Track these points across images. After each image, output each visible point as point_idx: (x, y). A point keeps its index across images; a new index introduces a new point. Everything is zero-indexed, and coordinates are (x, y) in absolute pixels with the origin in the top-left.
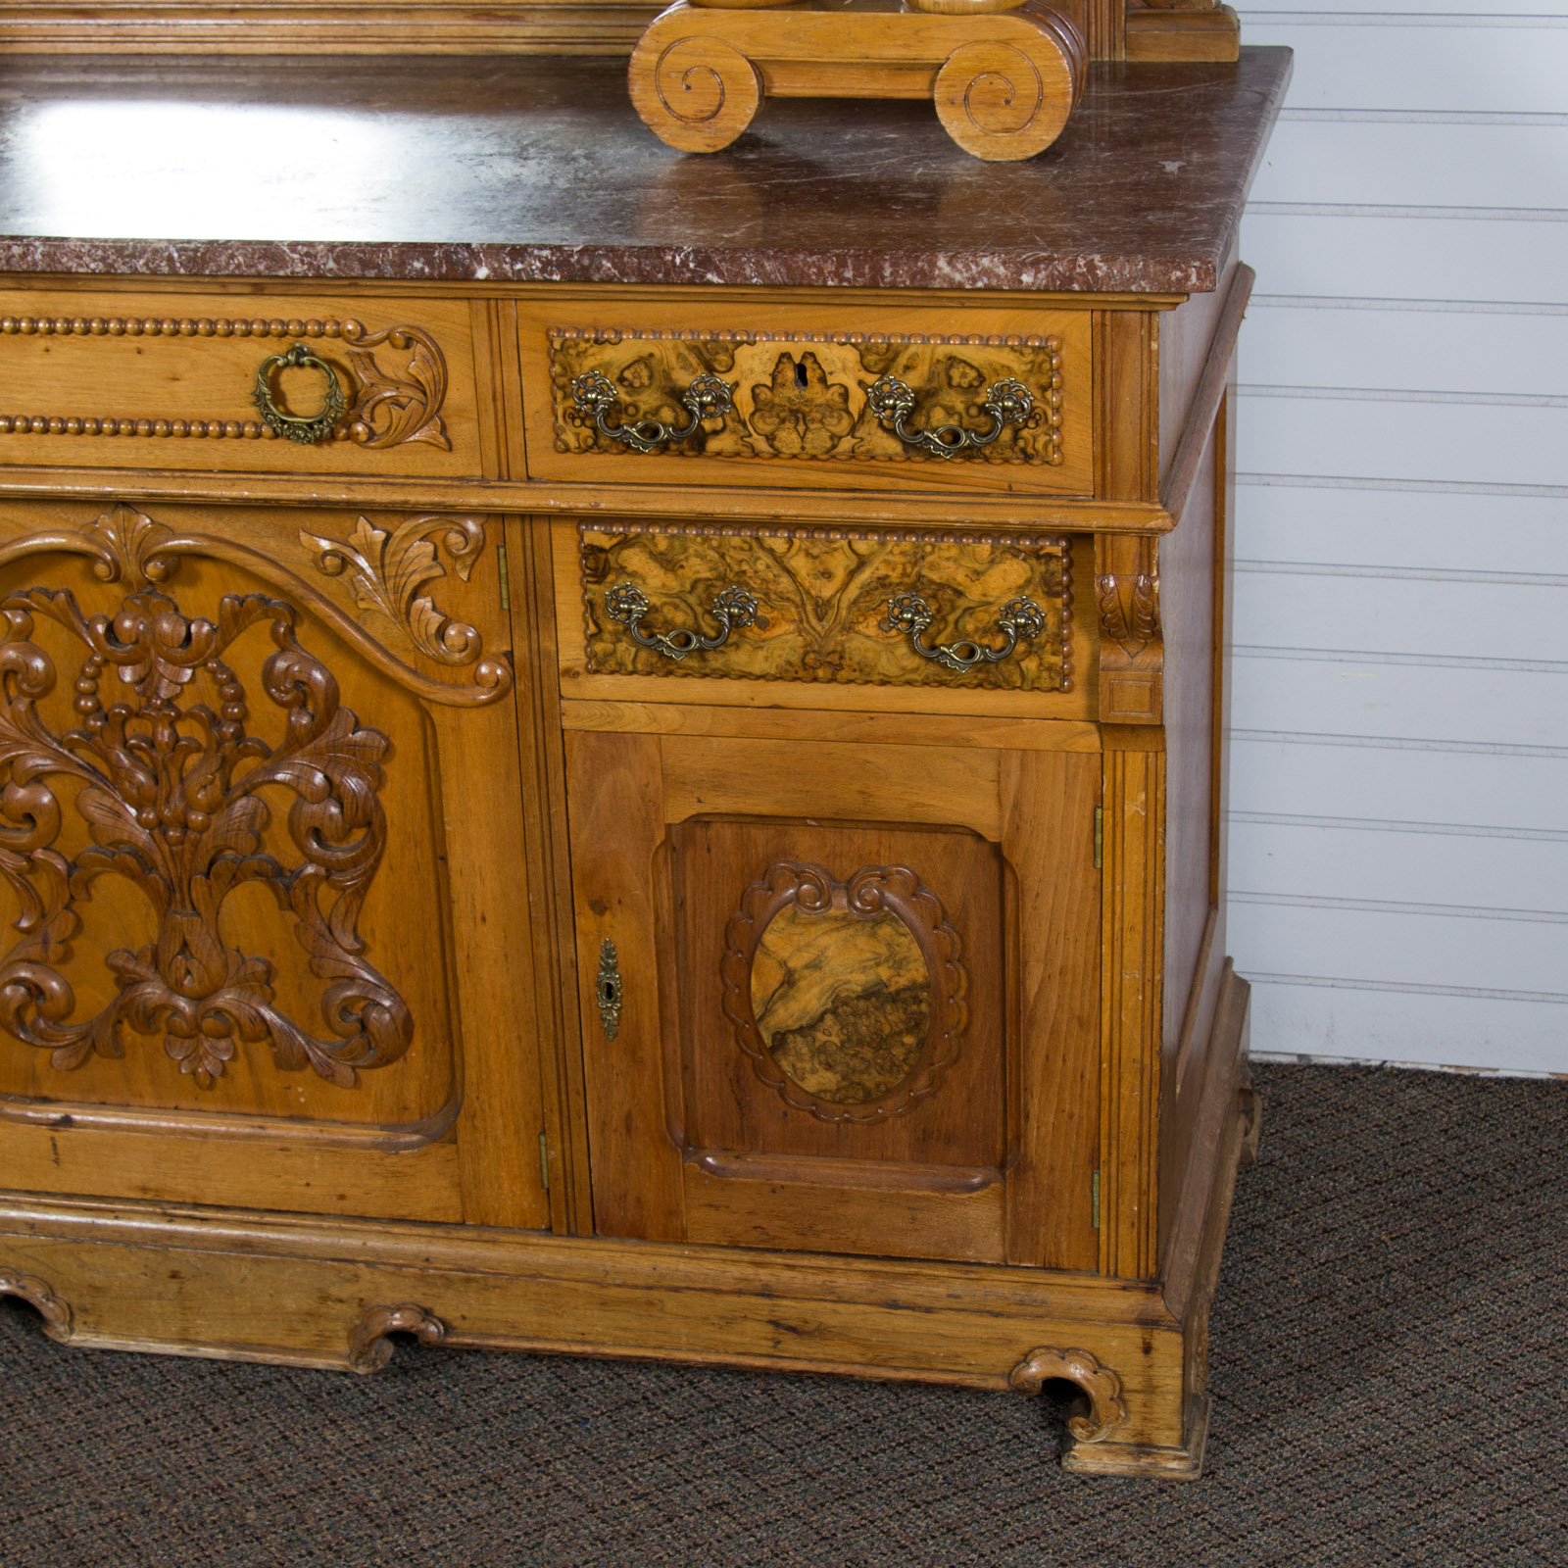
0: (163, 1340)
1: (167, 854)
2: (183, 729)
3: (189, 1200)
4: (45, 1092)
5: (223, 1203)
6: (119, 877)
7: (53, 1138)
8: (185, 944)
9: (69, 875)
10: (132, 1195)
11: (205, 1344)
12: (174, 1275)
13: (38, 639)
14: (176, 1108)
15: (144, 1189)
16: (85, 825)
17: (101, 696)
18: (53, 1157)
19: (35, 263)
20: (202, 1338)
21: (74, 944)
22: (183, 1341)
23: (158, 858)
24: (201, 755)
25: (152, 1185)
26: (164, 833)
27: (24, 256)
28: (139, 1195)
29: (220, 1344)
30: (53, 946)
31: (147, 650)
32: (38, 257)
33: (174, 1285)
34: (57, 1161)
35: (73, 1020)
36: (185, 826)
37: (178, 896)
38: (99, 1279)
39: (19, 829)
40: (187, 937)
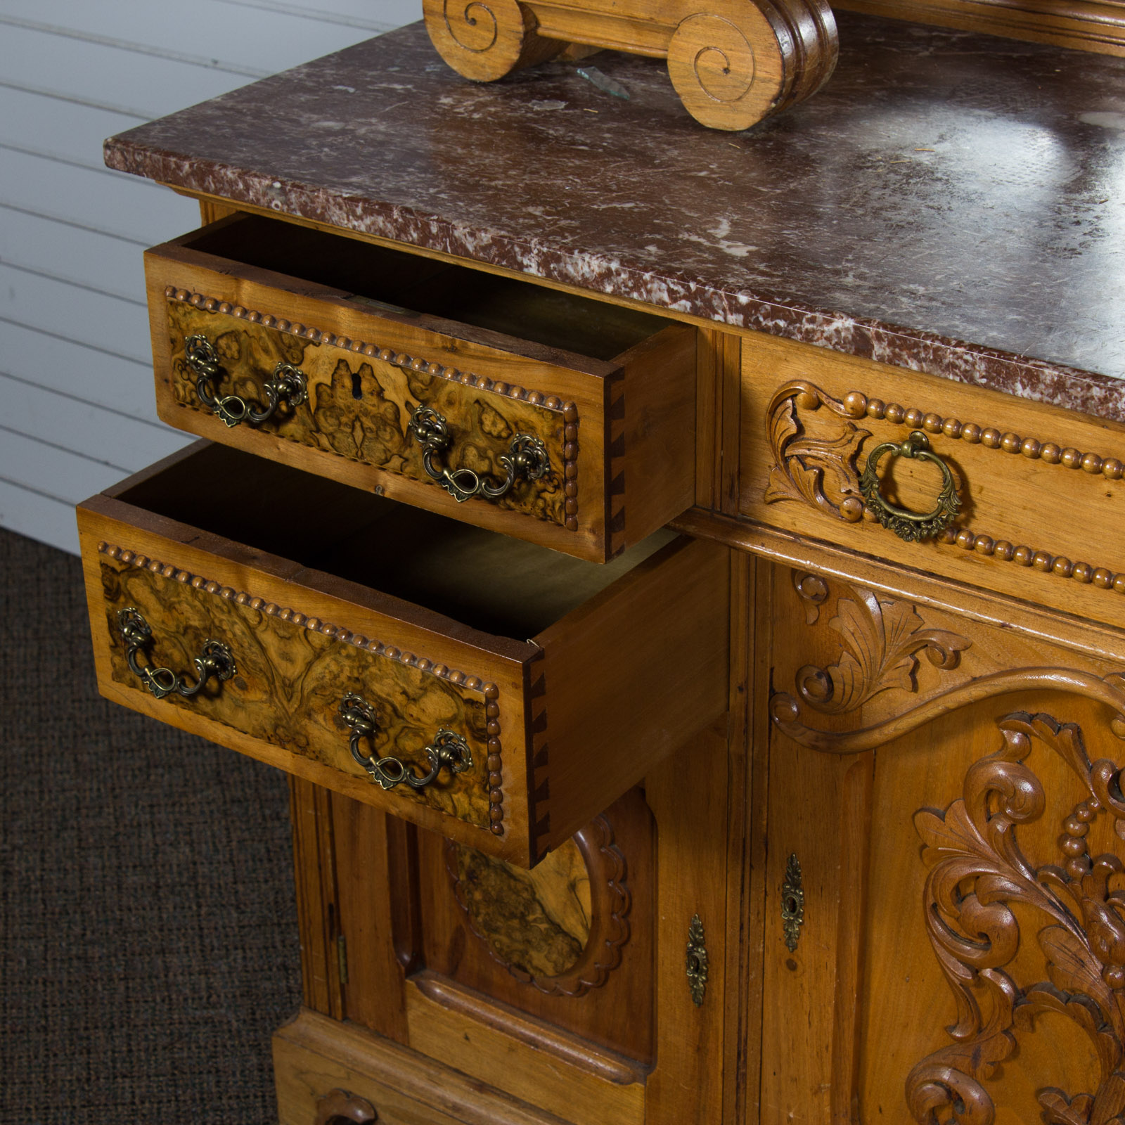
6: (1069, 1020)
9: (1016, 1004)
19: (1116, 411)
21: (1005, 1067)
27: (1104, 400)
30: (982, 1064)
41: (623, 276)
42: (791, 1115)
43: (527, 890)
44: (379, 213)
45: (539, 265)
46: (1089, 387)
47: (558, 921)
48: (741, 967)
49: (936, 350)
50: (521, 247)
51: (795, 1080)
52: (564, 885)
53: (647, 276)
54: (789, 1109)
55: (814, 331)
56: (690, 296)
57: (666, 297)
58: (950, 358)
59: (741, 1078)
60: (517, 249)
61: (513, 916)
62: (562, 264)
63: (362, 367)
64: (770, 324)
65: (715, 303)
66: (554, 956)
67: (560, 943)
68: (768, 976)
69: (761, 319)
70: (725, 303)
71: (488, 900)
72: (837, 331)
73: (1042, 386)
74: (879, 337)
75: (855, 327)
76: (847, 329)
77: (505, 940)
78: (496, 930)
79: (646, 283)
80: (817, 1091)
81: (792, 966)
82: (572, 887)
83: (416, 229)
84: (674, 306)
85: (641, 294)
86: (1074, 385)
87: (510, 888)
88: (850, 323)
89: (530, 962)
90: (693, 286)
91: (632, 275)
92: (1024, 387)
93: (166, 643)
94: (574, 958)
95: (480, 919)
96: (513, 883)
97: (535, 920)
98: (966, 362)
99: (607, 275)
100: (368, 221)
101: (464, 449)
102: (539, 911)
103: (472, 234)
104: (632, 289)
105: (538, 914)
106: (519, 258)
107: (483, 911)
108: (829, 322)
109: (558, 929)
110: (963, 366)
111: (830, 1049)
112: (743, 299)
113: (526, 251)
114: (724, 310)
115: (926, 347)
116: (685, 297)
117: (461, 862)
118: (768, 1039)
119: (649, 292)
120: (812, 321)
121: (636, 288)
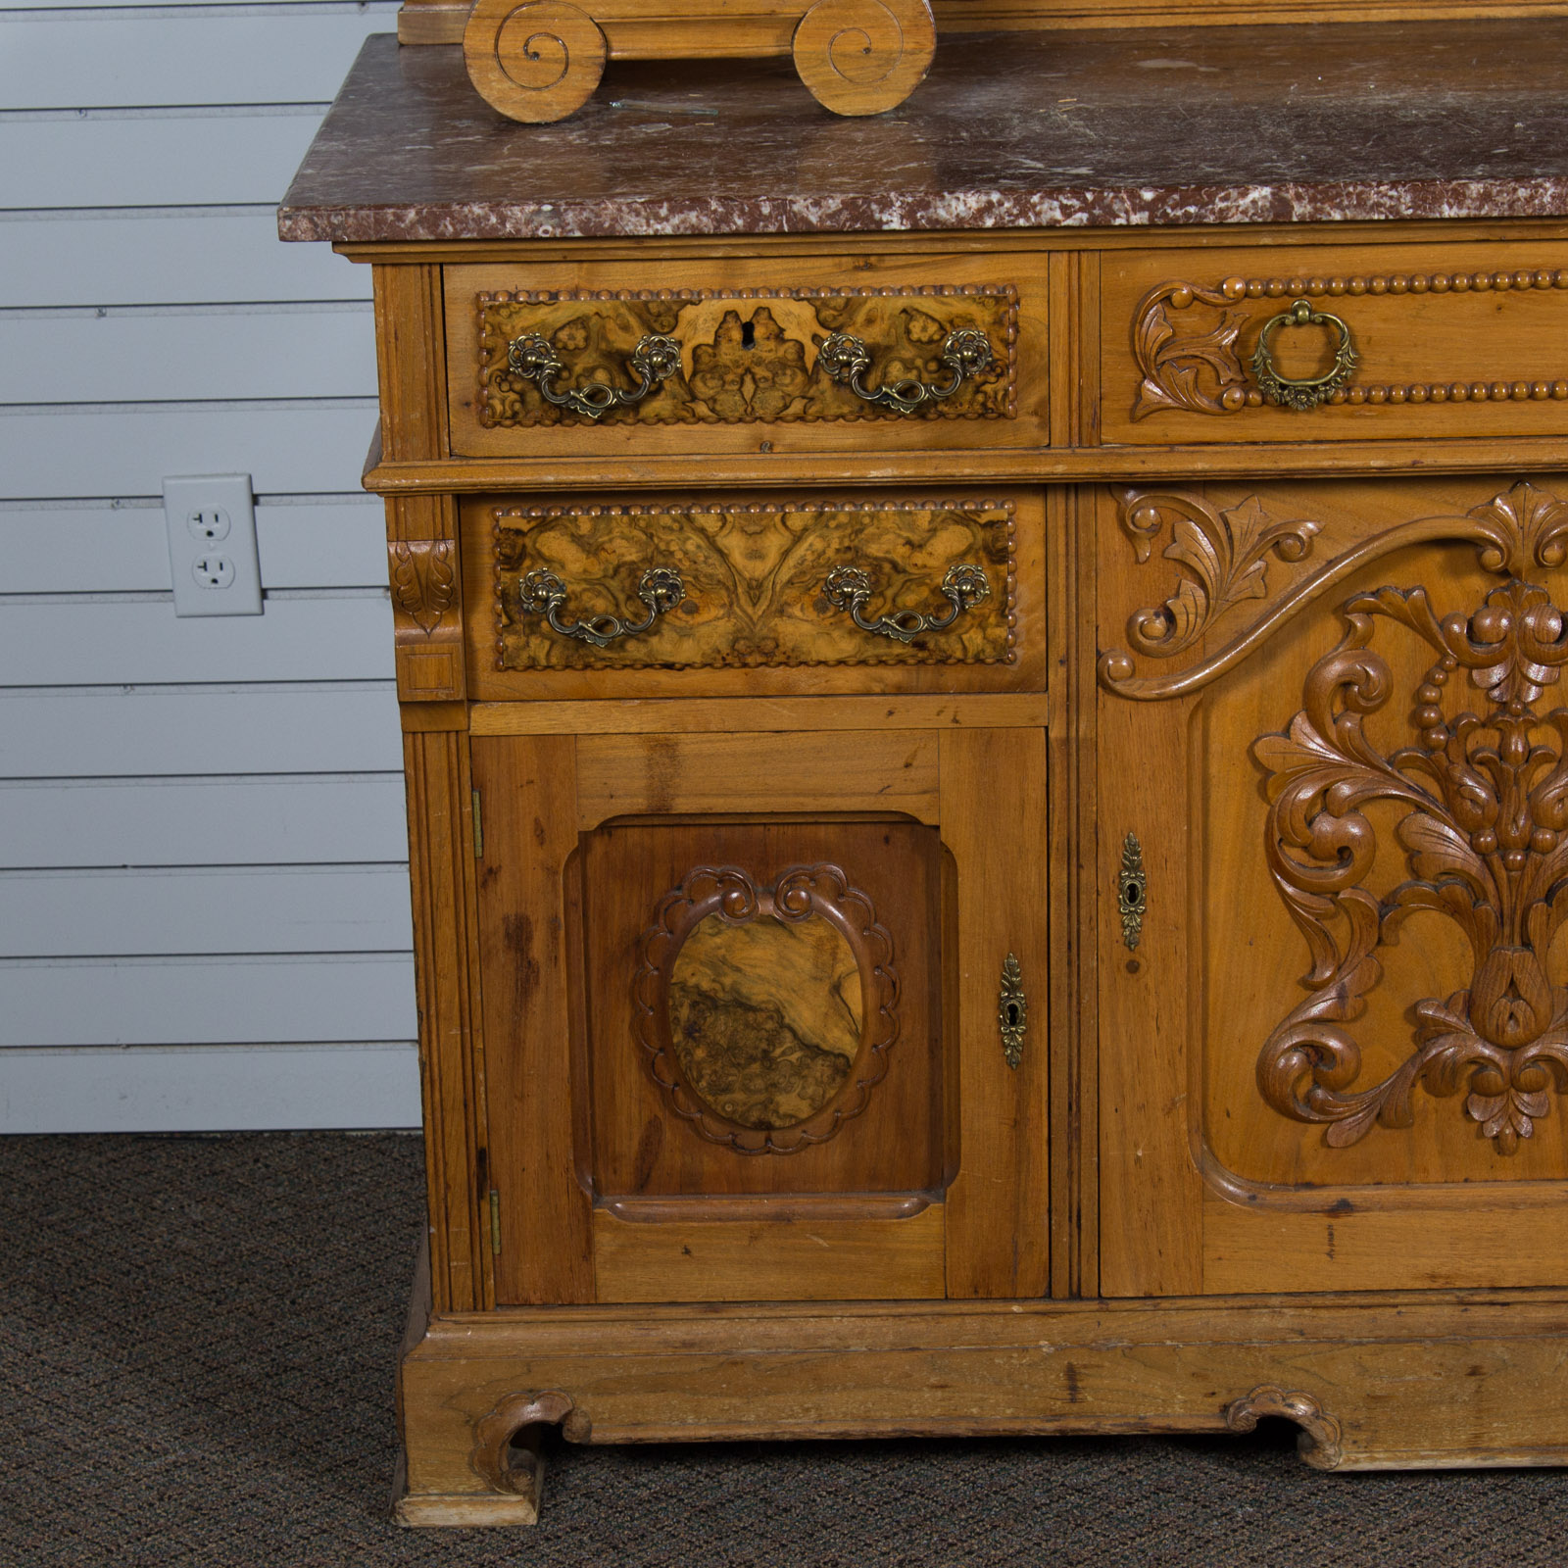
0: (1450, 1453)
1: (1504, 882)
2: (1535, 737)
3: (1485, 1284)
4: (1309, 1177)
5: (1525, 1283)
6: (1435, 916)
7: (1330, 1227)
8: (1512, 983)
9: (1382, 917)
10: (1418, 1285)
11: (1502, 1451)
12: (1474, 1372)
13: (1377, 645)
14: (1466, 1180)
15: (1433, 1277)
16: (1402, 856)
17: (1443, 707)
18: (1327, 1248)
19: (1542, 206)
20: (1496, 1444)
21: (1369, 997)
22: (1474, 1450)
23: (1490, 886)
24: (1554, 765)
25: (1444, 1271)
26: (1503, 858)
27: (1532, 198)
28: (1427, 1284)
29: (1519, 1449)
30: (1351, 1001)
31: (1512, 648)
32: (1547, 199)
33: (1471, 1384)
34: (1330, 1254)
35: (1355, 1088)
36: (1529, 847)
37: (1507, 930)
38: (1380, 1387)
39: (1321, 868)
40: (1517, 976)
41: (1007, 205)
42: (1140, 1154)
43: (771, 1018)
44: (691, 209)
45: (902, 217)
46: (1515, 190)
47: (816, 1041)
48: (1070, 996)
49: (1359, 195)
50: (877, 202)
51: (1142, 1107)
52: (824, 989)
53: (1035, 199)
54: (1136, 1146)
55: (1228, 209)
56: (1087, 207)
57: (1058, 215)
58: (1374, 198)
59: (1074, 1134)
60: (874, 207)
61: (752, 1059)
62: (932, 210)
63: (756, 313)
64: (1179, 213)
65: (1116, 207)
66: (810, 1091)
67: (820, 1068)
68: (1104, 992)
69: (1169, 211)
70: (1128, 205)
71: (714, 1054)
72: (1254, 202)
73: (1468, 202)
74: (1299, 197)
75: (1273, 194)
76: (1265, 197)
77: (739, 1096)
78: (727, 1089)
79: (1034, 206)
80: (1170, 1109)
81: (1133, 967)
82: (836, 989)
83: (742, 213)
84: (1069, 222)
85: (1028, 219)
86: (1500, 192)
87: (747, 1025)
88: (1267, 191)
89: (776, 1112)
90: (1089, 196)
91: (1017, 202)
92: (1451, 207)
93: (586, 597)
94: (838, 1080)
95: (703, 1084)
96: (751, 1017)
97: (783, 1053)
98: (1391, 198)
99: (989, 207)
100: (676, 220)
101: (886, 367)
102: (788, 1035)
103: (817, 204)
104: (1017, 217)
105: (788, 1040)
106: (877, 216)
107: (707, 1071)
108: (1244, 195)
109: (815, 1051)
110: (1389, 203)
111: (1184, 1050)
112: (1148, 195)
113: (885, 205)
114: (1127, 212)
115: (1349, 194)
116: (1081, 210)
117: (677, 1019)
118: (1106, 1070)
119: (1038, 214)
120: (1225, 199)
121: (1023, 214)
